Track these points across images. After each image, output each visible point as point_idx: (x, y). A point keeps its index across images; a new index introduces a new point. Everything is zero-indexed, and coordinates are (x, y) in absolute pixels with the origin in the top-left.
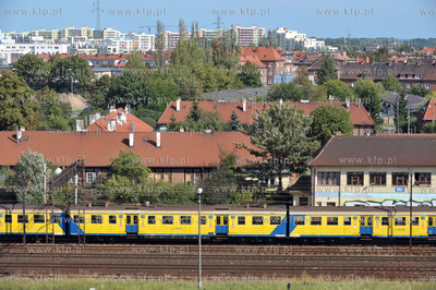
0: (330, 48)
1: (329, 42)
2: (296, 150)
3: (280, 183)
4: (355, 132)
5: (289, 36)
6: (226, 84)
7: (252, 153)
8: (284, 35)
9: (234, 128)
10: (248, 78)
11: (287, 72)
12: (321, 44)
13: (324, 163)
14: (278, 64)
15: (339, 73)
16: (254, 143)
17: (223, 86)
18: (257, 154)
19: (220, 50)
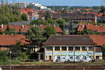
0: (49, 9)
1: (48, 7)
2: (39, 40)
3: (35, 50)
4: (57, 34)
5: (36, 5)
6: (17, 20)
7: (26, 41)
8: (34, 5)
9: (20, 33)
10: (24, 18)
11: (36, 16)
12: (46, 8)
13: (48, 44)
14: (33, 14)
15: (52, 16)
16: (26, 38)
17: (16, 20)
18: (27, 41)
19: (15, 9)
